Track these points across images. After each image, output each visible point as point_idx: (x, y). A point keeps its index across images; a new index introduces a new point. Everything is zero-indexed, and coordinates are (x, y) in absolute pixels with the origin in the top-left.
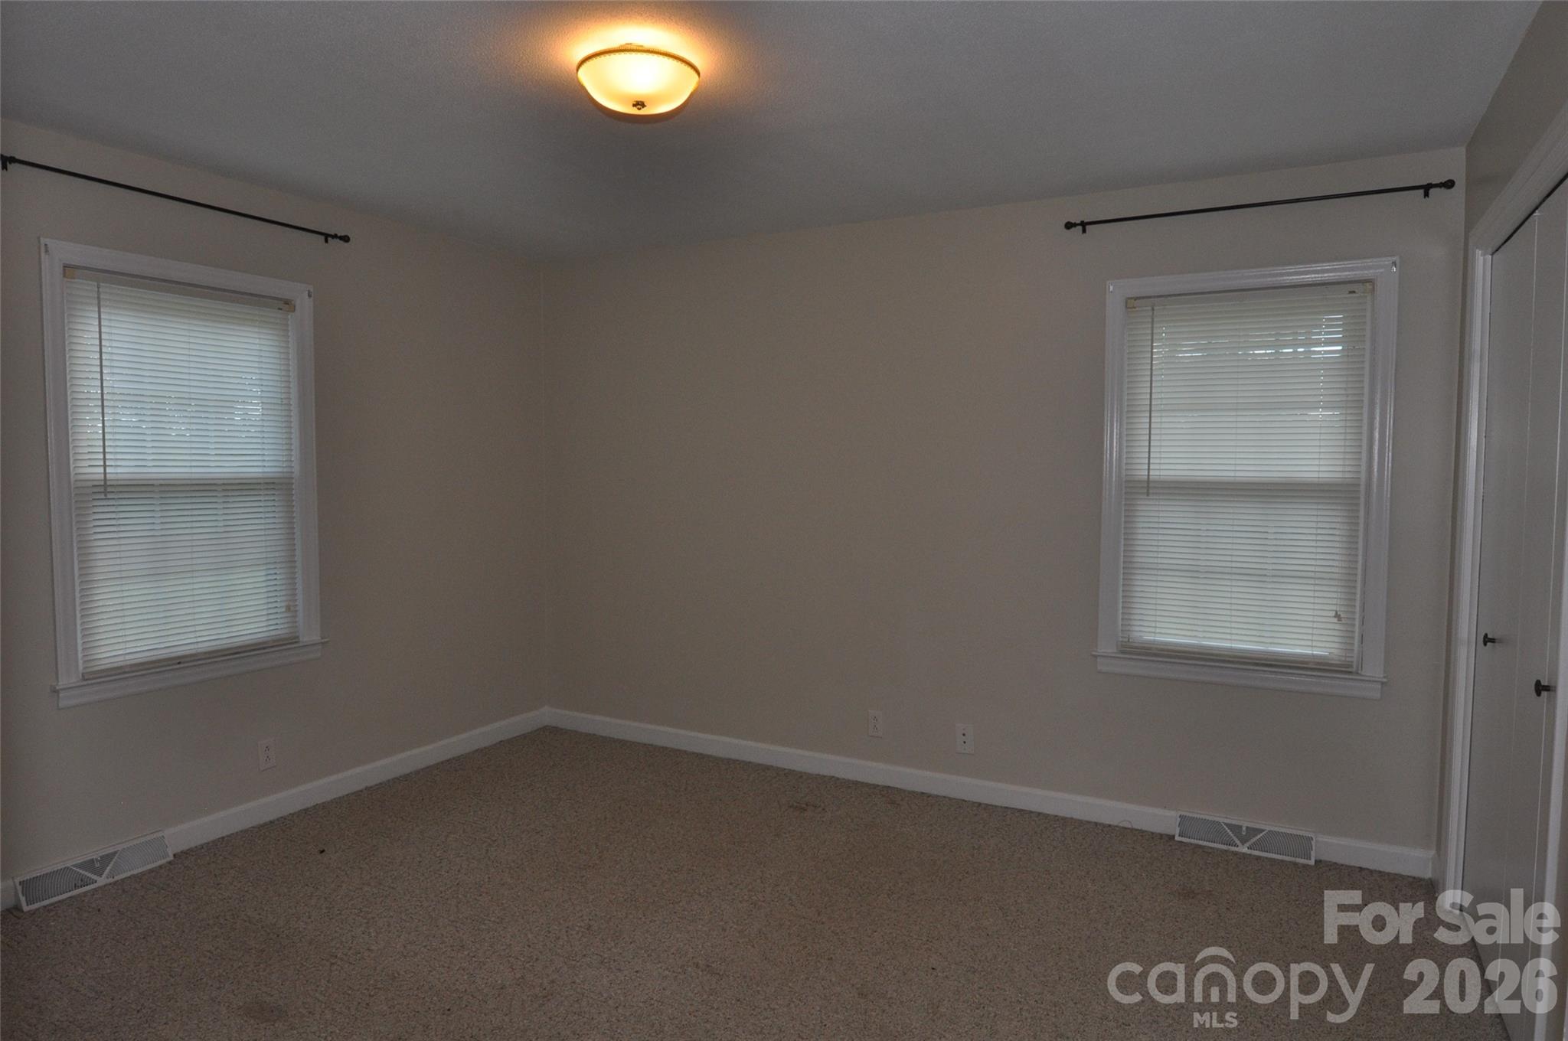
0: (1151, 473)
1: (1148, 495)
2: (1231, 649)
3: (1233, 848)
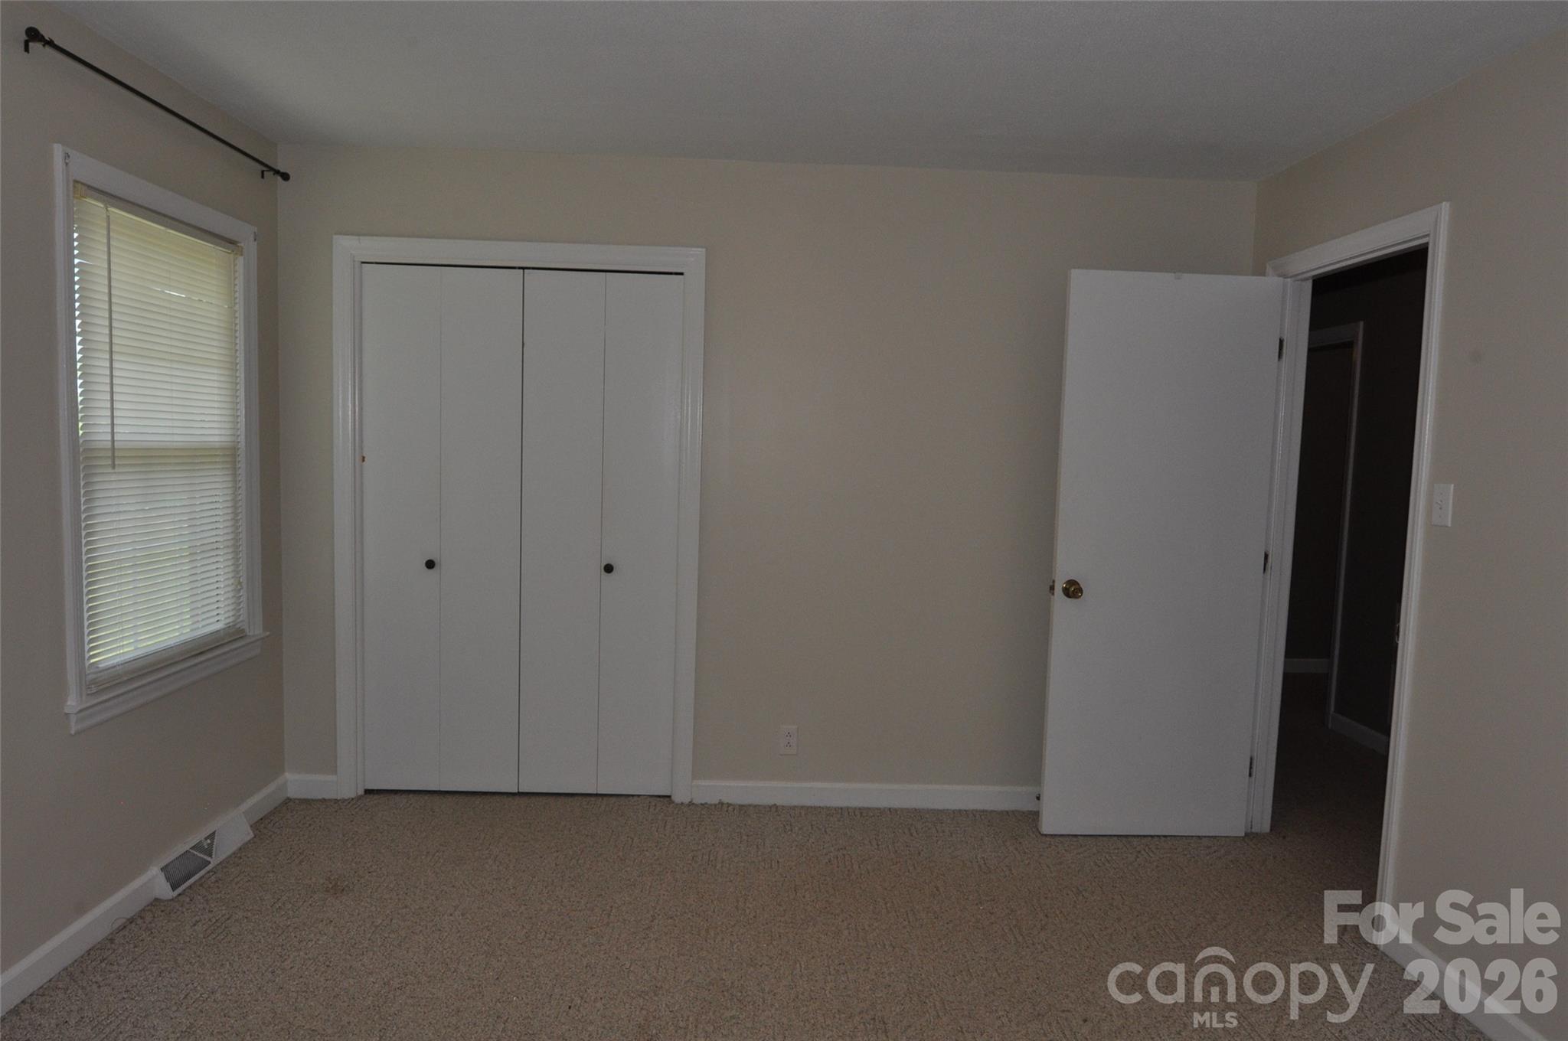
0: (116, 438)
1: (111, 467)
3: (210, 867)
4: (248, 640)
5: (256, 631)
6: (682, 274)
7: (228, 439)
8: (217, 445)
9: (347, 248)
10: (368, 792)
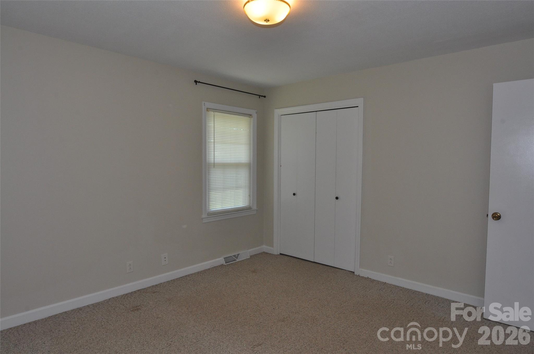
0: (215, 161)
1: (214, 167)
2: (231, 208)
3: (236, 261)
4: (252, 210)
5: (255, 207)
6: (358, 107)
7: (248, 161)
8: (244, 163)
9: (278, 112)
10: (281, 254)
